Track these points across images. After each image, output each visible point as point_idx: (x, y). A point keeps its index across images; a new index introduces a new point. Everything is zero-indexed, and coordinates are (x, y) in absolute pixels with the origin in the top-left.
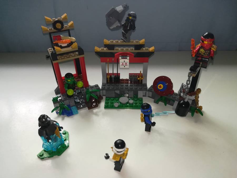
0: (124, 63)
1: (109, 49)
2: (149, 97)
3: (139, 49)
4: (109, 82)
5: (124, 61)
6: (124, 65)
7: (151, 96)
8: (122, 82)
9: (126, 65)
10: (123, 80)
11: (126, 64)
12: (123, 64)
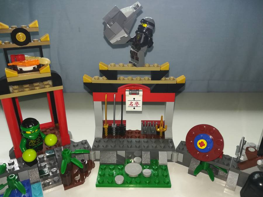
0: (134, 102)
5: (134, 99)
6: (133, 106)
8: (130, 135)
9: (137, 106)
10: (131, 132)
11: (137, 103)
12: (131, 104)
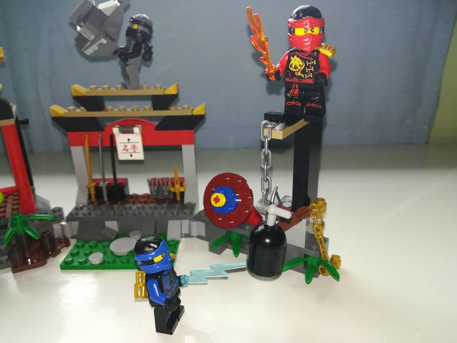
0: (129, 146)
1: (89, 109)
2: (199, 237)
3: (166, 108)
4: (94, 199)
5: (129, 140)
6: (130, 151)
7: (204, 235)
8: (132, 200)
9: (135, 152)
10: (136, 197)
11: (134, 147)
12: (125, 149)
